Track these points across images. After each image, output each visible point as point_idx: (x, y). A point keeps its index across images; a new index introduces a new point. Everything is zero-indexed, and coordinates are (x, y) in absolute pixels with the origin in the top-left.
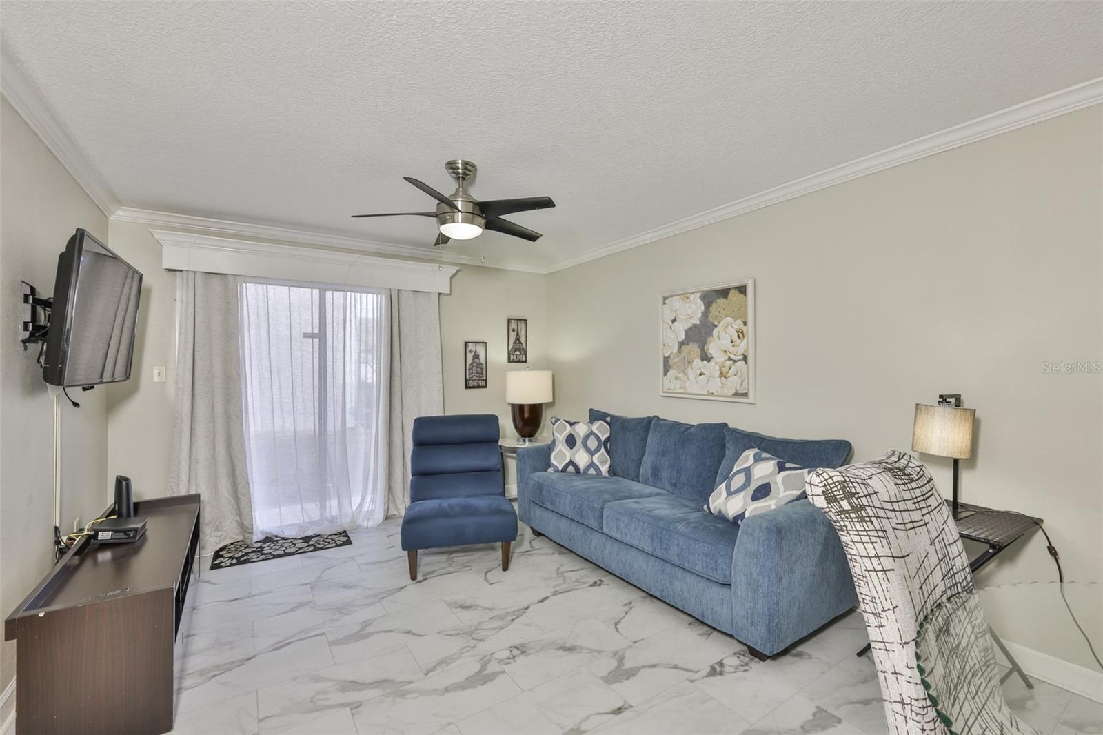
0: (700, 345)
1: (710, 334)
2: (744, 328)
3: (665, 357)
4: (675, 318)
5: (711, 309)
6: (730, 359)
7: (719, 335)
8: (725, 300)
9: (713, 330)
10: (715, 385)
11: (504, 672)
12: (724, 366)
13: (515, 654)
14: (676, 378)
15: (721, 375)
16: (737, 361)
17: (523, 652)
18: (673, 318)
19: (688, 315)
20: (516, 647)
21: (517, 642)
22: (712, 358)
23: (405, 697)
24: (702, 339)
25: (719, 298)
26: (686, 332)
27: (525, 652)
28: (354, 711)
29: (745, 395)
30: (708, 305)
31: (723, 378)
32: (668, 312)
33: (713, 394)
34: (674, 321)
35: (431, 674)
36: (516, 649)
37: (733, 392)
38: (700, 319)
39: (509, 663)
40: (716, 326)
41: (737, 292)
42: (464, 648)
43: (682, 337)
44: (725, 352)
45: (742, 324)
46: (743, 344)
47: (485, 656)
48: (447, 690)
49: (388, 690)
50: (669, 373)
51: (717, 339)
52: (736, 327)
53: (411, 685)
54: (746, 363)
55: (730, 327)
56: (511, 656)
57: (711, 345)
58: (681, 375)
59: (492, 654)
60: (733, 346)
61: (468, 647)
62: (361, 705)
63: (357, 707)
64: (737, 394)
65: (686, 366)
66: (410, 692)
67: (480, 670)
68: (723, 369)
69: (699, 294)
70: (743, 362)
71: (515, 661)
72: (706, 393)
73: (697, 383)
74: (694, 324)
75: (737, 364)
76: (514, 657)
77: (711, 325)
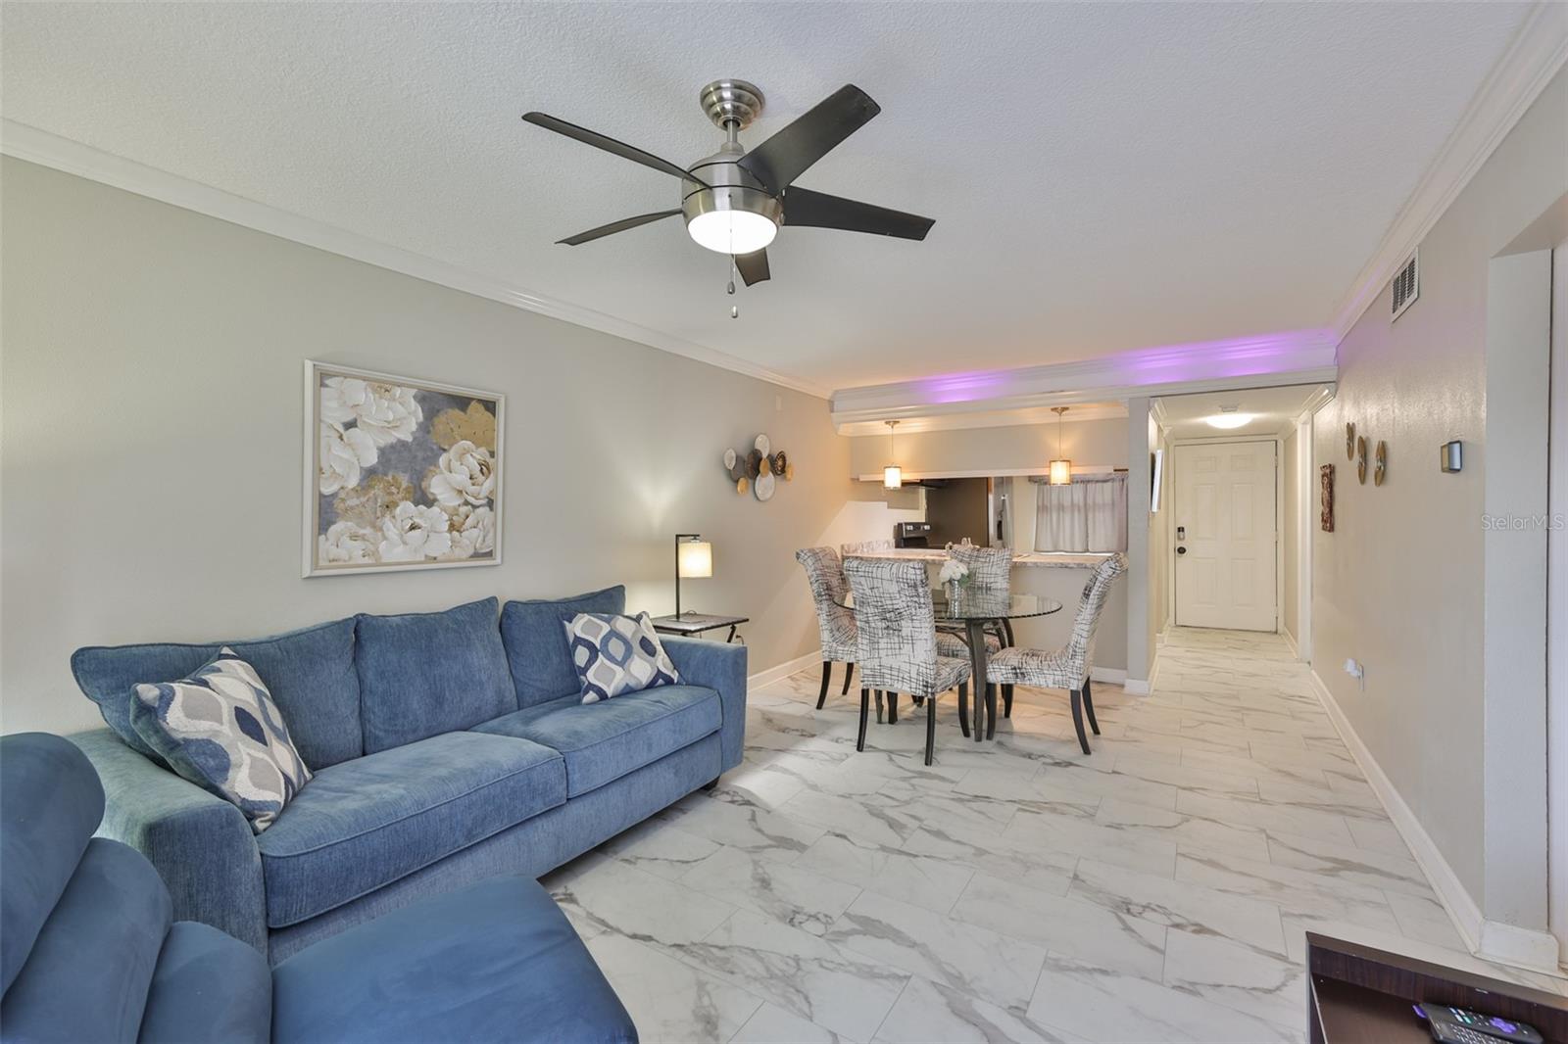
0: (411, 478)
1: (433, 460)
2: (491, 461)
3: (322, 496)
4: (356, 420)
5: (436, 420)
6: (466, 503)
7: (449, 464)
8: (462, 413)
9: (438, 456)
10: (441, 544)
11: (847, 914)
12: (457, 515)
13: (805, 917)
14: (354, 537)
15: (452, 527)
16: (478, 507)
17: (796, 912)
18: (348, 418)
19: (389, 423)
20: (791, 922)
22: (435, 500)
23: (957, 974)
24: (418, 468)
25: (451, 407)
26: (383, 452)
27: (794, 911)
28: (1024, 1007)
29: (489, 554)
30: (431, 414)
31: (455, 532)
32: (334, 404)
33: (435, 558)
34: (350, 425)
35: (902, 973)
36: (795, 920)
37: (471, 551)
38: (413, 433)
39: (826, 916)
40: (445, 450)
41: (481, 408)
42: (828, 968)
43: (372, 459)
44: (460, 492)
45: (488, 454)
46: (488, 485)
47: (829, 940)
48: (913, 945)
49: (967, 997)
50: (333, 528)
51: (445, 472)
52: (478, 457)
53: (936, 980)
54: (491, 509)
55: (468, 455)
56: (812, 918)
57: (434, 479)
58: (368, 531)
59: (819, 936)
60: (473, 485)
62: (1011, 1007)
63: (1016, 1008)
64: (476, 555)
65: (379, 514)
66: (948, 975)
67: (859, 934)
68: (455, 518)
69: (414, 391)
70: (488, 508)
71: (819, 912)
72: (423, 559)
73: (405, 543)
74: (399, 440)
75: (478, 510)
77: (435, 447)
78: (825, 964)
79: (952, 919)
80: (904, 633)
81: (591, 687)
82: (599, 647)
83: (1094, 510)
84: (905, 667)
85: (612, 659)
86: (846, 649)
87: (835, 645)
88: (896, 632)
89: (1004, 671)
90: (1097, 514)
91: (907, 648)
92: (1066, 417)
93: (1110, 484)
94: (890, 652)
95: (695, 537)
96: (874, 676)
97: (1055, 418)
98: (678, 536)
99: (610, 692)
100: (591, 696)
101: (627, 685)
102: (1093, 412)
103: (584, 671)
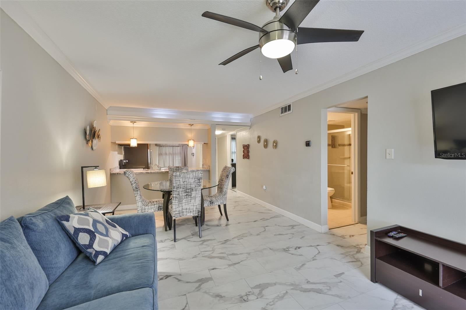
11: (252, 288)
13: (246, 297)
17: (242, 297)
20: (245, 301)
21: (244, 305)
27: (241, 297)
28: (308, 281)
35: (285, 292)
36: (245, 299)
39: (249, 292)
42: (273, 305)
47: (261, 298)
49: (300, 287)
53: (291, 288)
56: (248, 296)
59: (257, 298)
61: (271, 305)
62: (307, 283)
66: (290, 285)
67: (262, 291)
71: (246, 293)
76: (246, 295)
78: (271, 304)
79: (270, 272)
80: (192, 196)
81: (98, 253)
82: (93, 230)
83: (175, 155)
84: (192, 207)
85: (102, 234)
86: (149, 207)
87: (144, 207)
88: (190, 196)
89: (207, 203)
90: (176, 156)
91: (193, 201)
92: (193, 127)
93: (179, 147)
94: (186, 203)
95: (96, 167)
96: (179, 213)
97: (189, 127)
98: (82, 167)
99: (108, 251)
100: (101, 258)
101: (115, 245)
102: (198, 127)
103: (90, 246)
